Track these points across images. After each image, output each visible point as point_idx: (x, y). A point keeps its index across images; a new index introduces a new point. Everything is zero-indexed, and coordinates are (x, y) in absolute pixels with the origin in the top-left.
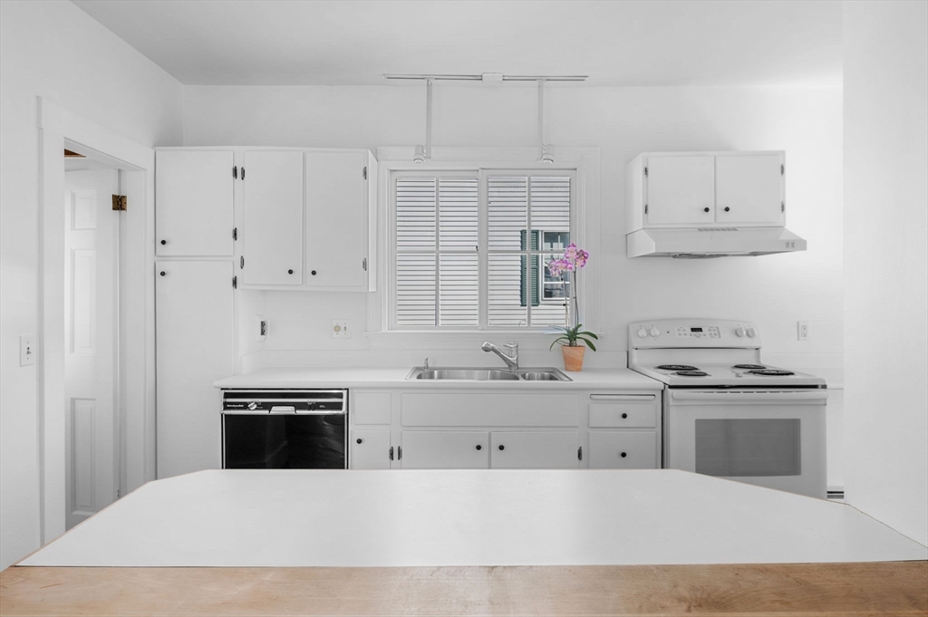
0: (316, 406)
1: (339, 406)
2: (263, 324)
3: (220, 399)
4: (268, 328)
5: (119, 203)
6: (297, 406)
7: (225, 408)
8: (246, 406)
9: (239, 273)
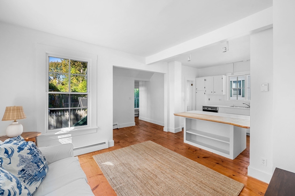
0: (214, 109)
1: (217, 109)
2: (209, 99)
3: (202, 107)
4: (210, 99)
5: (192, 85)
6: (211, 109)
7: (203, 108)
8: (205, 108)
9: (205, 92)
